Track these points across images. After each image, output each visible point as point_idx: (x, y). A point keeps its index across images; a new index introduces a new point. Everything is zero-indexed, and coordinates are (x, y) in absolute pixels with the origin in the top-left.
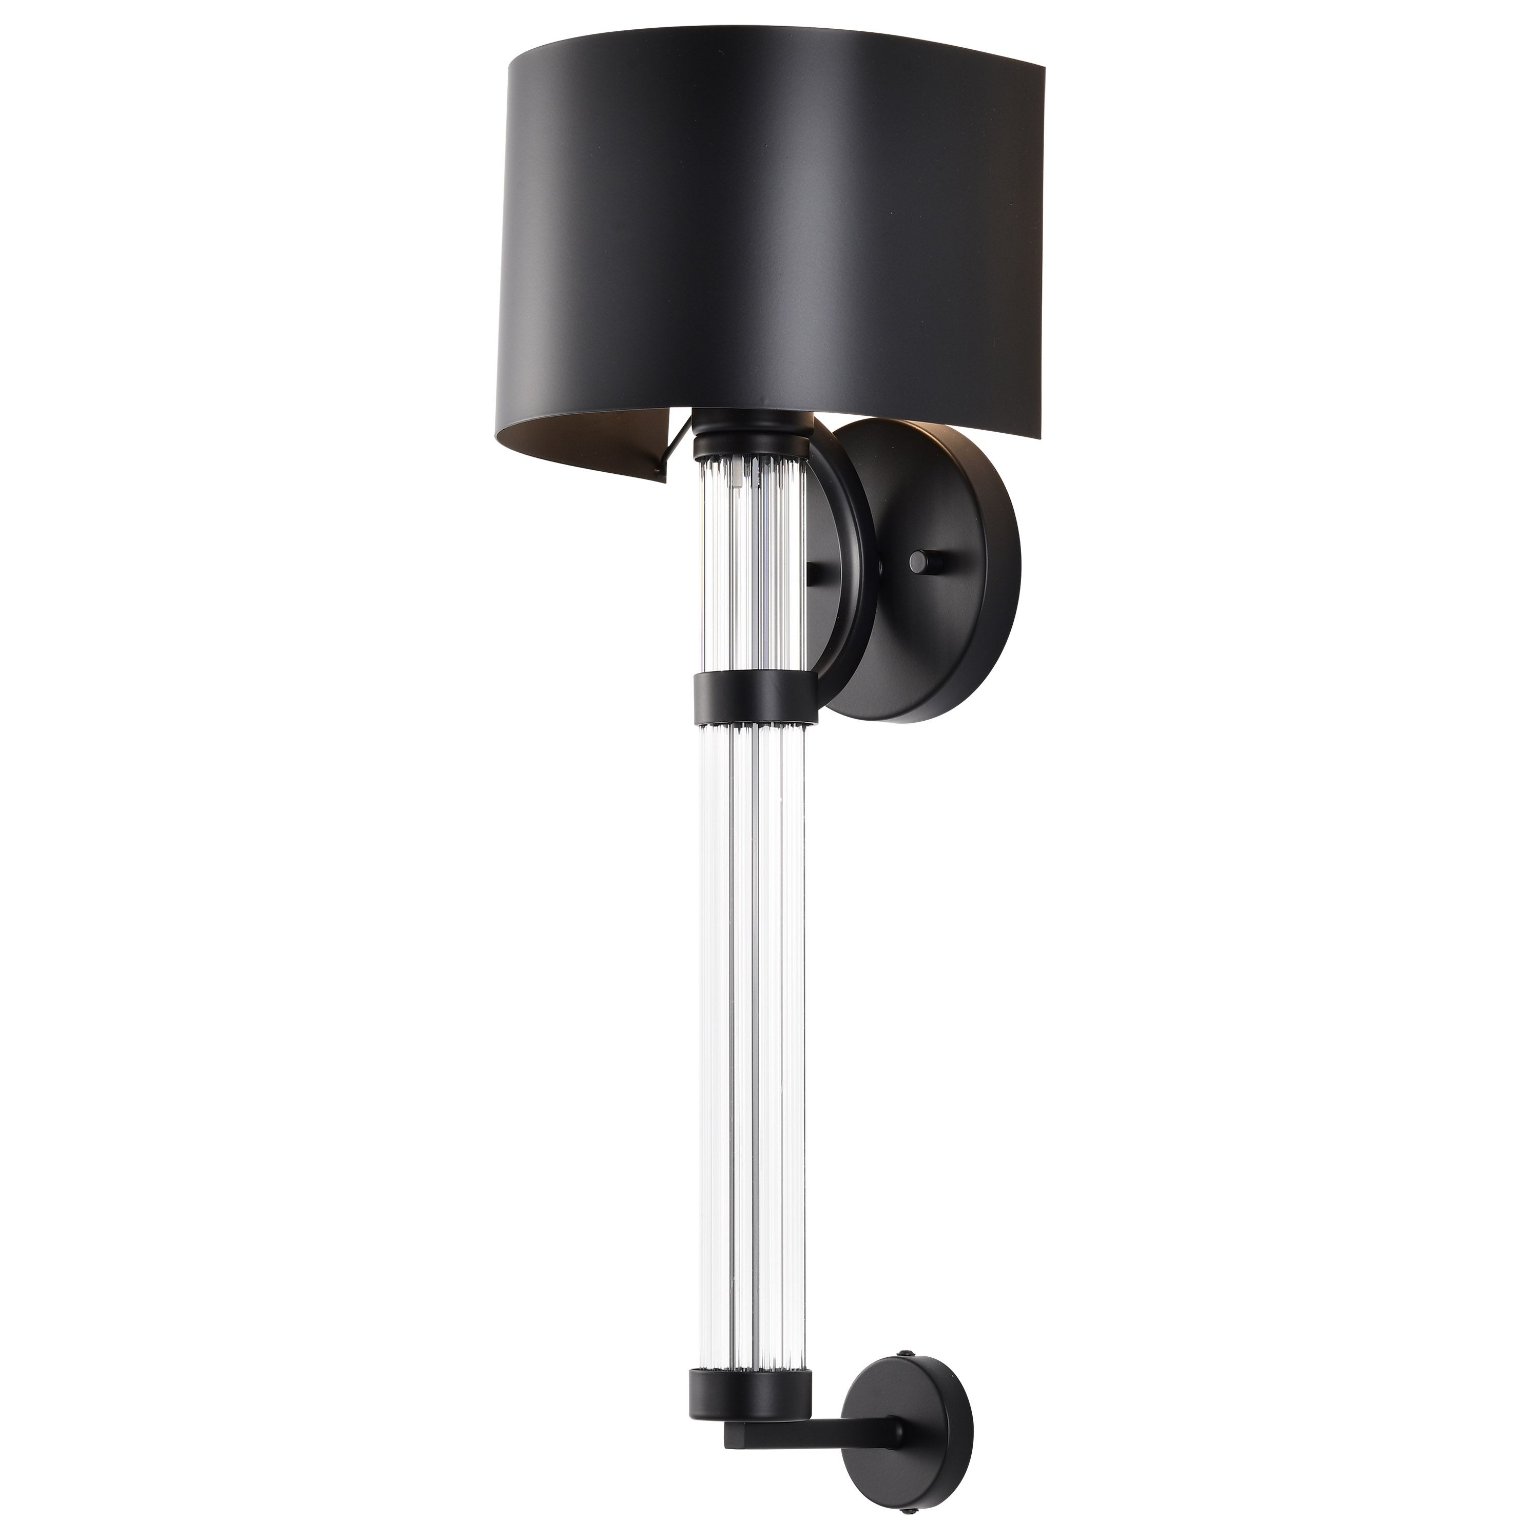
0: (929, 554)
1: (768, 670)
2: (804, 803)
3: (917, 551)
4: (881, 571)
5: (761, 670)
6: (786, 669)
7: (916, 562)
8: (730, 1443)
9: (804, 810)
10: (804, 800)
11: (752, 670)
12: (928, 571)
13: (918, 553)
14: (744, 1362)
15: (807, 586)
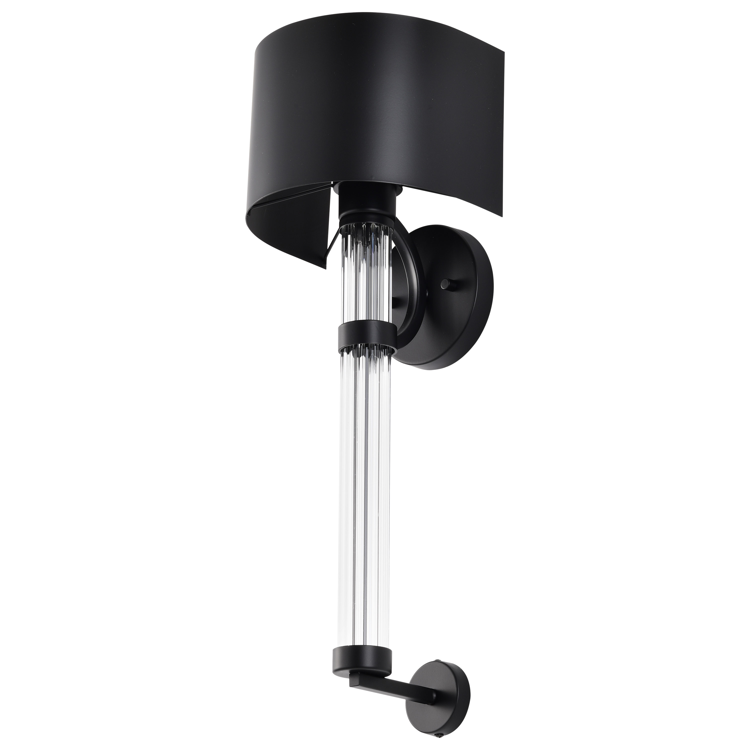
0: (451, 281)
1: (374, 320)
3: (444, 279)
4: (427, 295)
5: (370, 320)
6: (382, 320)
7: (444, 284)
8: (352, 685)
11: (366, 320)
12: (449, 289)
13: (445, 280)
14: (359, 642)
15: (392, 308)
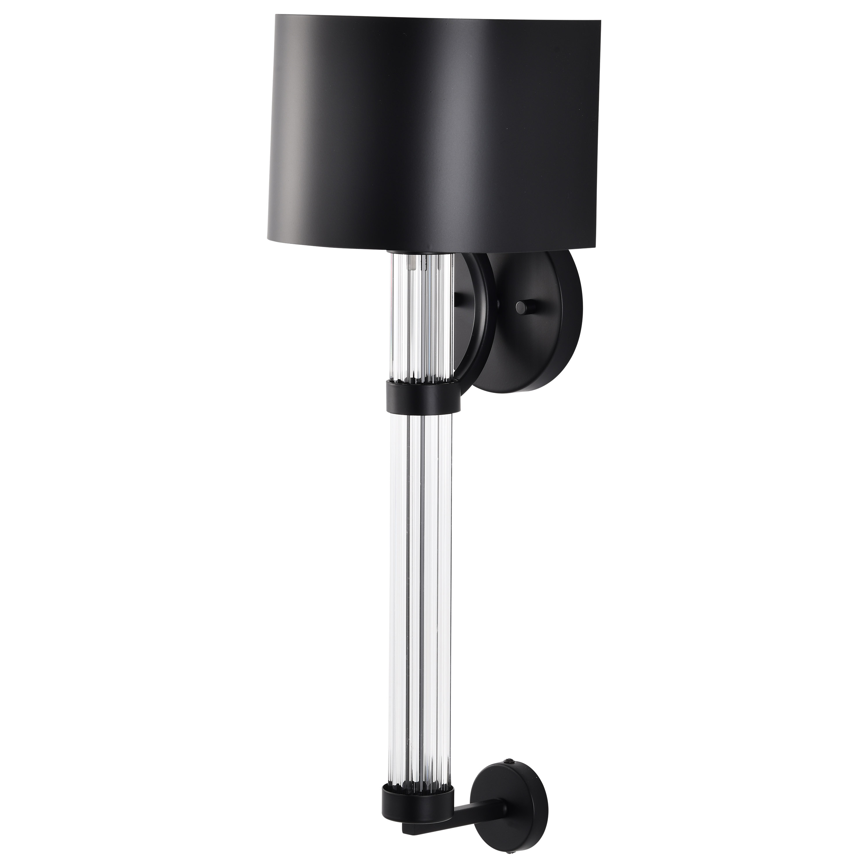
0: (527, 303)
2: (452, 456)
7: (520, 307)
8: (406, 832)
9: (452, 460)
10: (452, 454)
12: (528, 312)
13: (521, 302)
14: (414, 778)
